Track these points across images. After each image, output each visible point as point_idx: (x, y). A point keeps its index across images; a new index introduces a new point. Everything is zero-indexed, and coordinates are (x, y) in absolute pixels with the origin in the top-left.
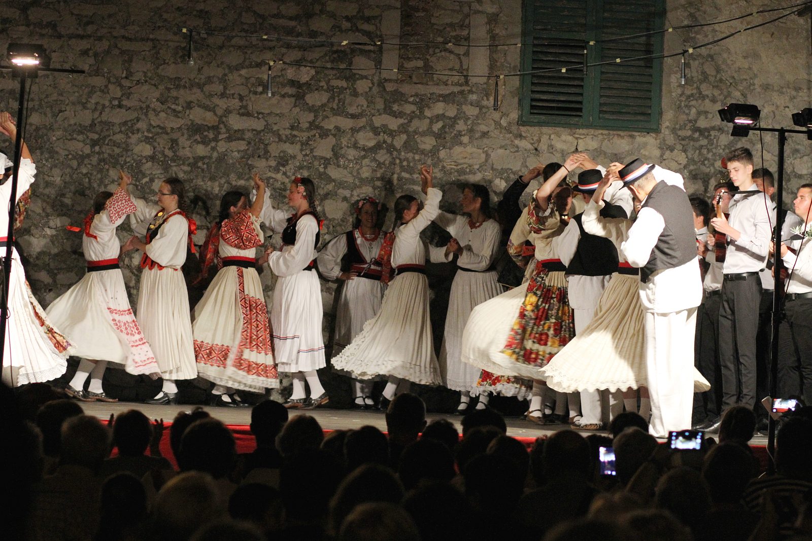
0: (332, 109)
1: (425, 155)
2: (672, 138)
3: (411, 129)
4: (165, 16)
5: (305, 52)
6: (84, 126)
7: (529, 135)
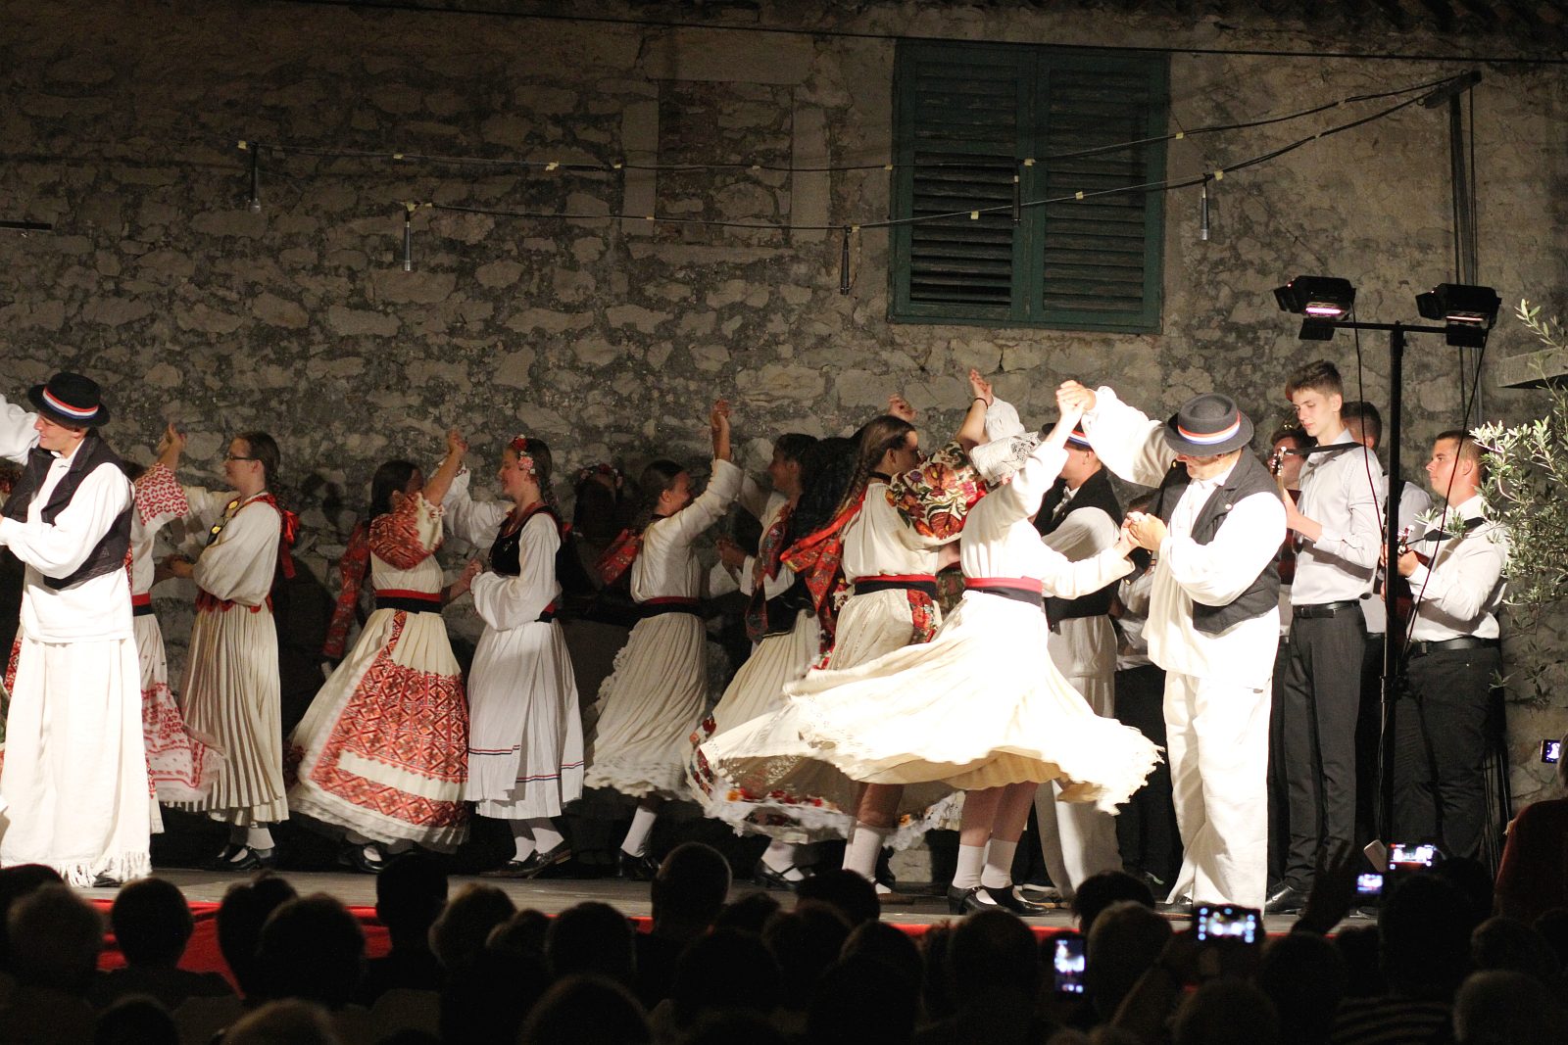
0: (528, 294)
1: (710, 382)
2: (1184, 346)
3: (679, 332)
4: (205, 117)
5: (476, 186)
6: (49, 332)
7: (908, 341)
